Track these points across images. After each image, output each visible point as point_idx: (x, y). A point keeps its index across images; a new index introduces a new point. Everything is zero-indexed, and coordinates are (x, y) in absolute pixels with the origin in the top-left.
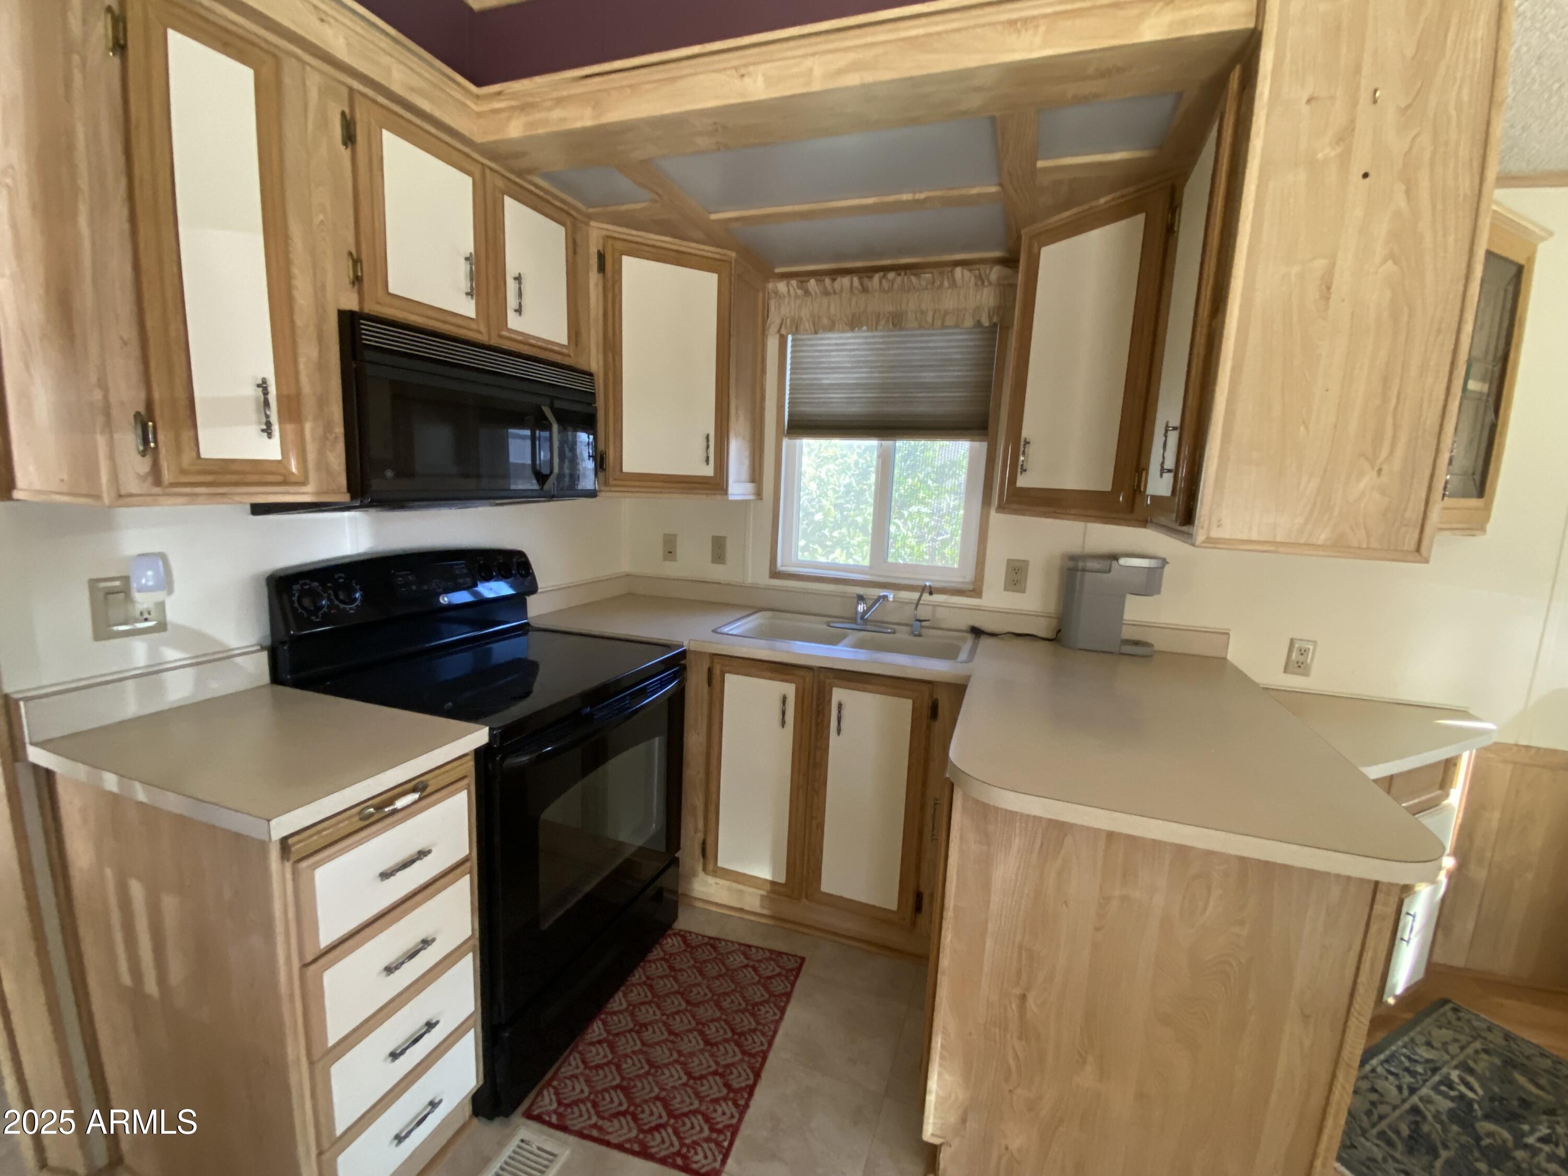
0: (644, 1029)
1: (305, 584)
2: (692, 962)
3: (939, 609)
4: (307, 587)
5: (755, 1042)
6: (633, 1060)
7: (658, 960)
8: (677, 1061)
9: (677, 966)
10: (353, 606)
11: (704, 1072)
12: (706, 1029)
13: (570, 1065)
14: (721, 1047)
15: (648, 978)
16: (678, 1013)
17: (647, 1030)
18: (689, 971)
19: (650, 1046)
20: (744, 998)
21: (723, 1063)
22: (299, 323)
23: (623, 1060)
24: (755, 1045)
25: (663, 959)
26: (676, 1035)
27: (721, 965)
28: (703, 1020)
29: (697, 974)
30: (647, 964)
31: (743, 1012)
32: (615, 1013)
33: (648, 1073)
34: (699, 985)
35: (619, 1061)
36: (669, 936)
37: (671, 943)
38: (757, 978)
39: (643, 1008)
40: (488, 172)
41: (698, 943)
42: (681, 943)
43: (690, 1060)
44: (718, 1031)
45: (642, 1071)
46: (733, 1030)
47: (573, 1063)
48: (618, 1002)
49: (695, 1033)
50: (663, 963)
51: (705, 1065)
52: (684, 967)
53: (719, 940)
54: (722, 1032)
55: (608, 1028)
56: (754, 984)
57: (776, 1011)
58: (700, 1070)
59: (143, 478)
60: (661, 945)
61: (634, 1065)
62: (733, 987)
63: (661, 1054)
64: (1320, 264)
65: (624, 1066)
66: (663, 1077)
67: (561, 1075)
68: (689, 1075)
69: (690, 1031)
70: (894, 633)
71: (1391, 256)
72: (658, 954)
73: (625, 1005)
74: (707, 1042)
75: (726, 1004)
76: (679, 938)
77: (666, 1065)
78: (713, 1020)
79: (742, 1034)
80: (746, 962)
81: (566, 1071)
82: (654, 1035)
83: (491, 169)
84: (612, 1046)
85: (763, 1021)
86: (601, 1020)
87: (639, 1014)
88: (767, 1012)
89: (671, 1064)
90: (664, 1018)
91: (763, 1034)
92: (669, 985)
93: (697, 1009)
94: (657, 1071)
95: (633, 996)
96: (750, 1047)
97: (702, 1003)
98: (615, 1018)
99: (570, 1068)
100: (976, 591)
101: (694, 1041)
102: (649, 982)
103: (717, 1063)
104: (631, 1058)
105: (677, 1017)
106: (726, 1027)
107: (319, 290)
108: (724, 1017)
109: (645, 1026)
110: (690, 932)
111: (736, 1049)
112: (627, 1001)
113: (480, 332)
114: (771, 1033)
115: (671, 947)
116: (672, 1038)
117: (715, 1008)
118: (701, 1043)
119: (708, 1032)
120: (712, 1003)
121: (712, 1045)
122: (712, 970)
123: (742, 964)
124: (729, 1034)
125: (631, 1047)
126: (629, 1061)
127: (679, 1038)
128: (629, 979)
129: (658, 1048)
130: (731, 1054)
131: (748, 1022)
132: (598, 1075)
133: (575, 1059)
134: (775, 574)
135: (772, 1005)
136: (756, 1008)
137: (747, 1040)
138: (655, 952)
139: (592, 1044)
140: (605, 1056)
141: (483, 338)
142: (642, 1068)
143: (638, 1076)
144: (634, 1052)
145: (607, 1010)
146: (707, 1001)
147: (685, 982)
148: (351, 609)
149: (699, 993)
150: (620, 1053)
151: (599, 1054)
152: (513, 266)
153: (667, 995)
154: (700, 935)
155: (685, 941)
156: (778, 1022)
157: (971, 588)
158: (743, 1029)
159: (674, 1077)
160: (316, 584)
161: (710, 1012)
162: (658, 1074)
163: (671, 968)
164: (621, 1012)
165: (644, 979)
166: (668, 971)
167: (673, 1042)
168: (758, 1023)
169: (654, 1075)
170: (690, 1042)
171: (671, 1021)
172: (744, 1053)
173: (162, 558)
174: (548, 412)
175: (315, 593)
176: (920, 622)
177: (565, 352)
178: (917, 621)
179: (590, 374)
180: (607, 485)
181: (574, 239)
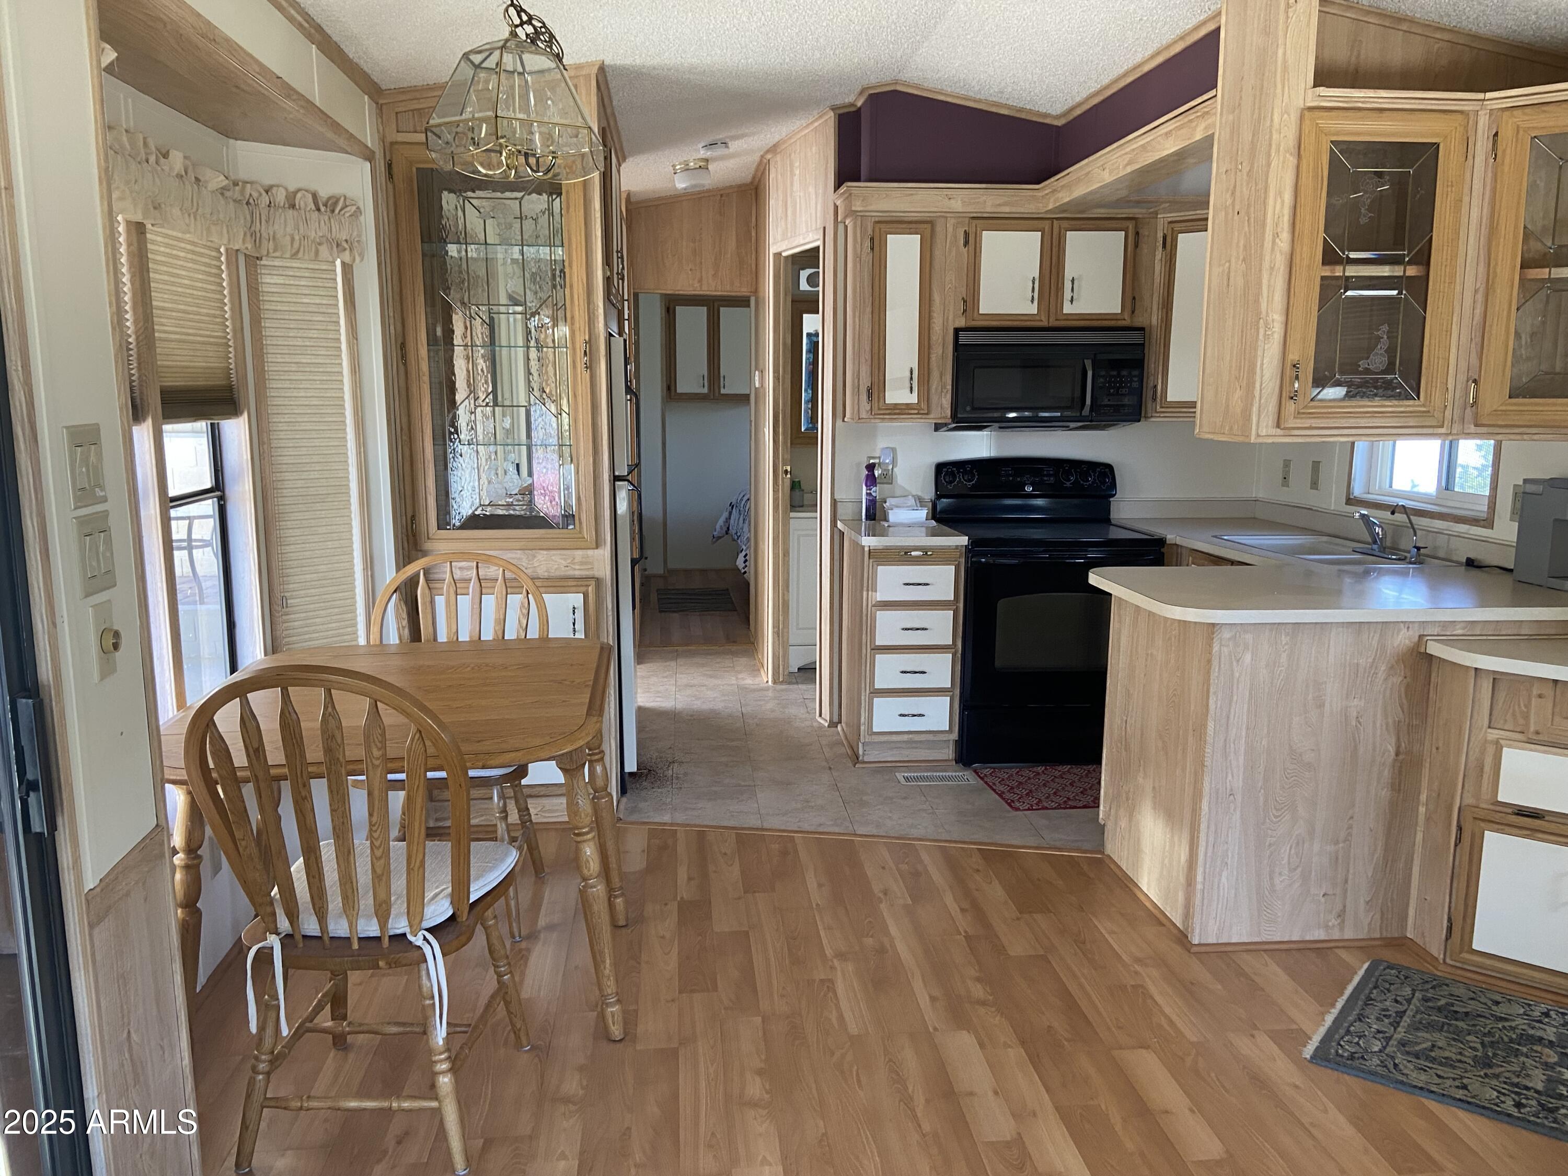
1: (949, 468)
4: (949, 470)
10: (971, 483)
22: (934, 338)
40: (1055, 222)
59: (867, 412)
64: (1227, 264)
71: (1244, 260)
83: (1057, 219)
100: (1489, 522)
107: (945, 322)
113: (1040, 321)
134: (1346, 500)
141: (1044, 324)
145: (1053, 767)
148: (970, 485)
152: (1069, 273)
157: (1486, 517)
160: (955, 469)
169: (1040, 786)
173: (894, 450)
174: (1088, 363)
175: (953, 474)
176: (1418, 549)
177: (1119, 317)
178: (1415, 547)
179: (1143, 329)
180: (1156, 412)
181: (1137, 233)
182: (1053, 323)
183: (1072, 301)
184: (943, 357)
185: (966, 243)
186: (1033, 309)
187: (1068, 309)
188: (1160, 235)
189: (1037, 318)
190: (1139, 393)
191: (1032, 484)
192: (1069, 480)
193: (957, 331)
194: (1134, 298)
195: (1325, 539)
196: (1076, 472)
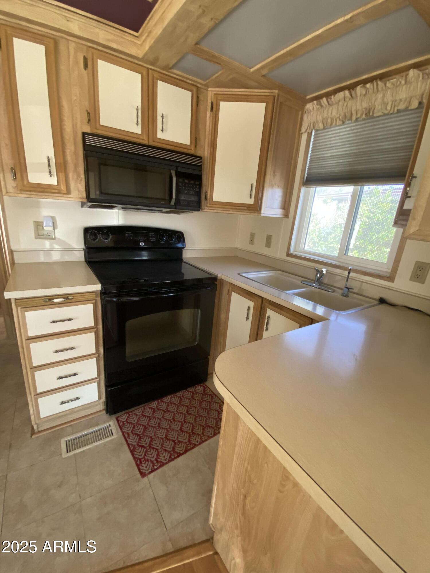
0: (167, 412)
1: (93, 231)
2: (200, 399)
3: (364, 284)
4: (93, 232)
5: (195, 439)
6: (155, 421)
7: (190, 392)
8: (167, 429)
9: (195, 397)
10: (107, 240)
11: (171, 438)
12: (184, 424)
13: (139, 410)
14: (184, 434)
15: (183, 396)
16: (181, 413)
17: (168, 413)
18: (197, 401)
19: (164, 419)
20: (206, 421)
21: (179, 439)
23: (153, 418)
24: (195, 440)
25: (193, 393)
26: (174, 420)
27: (209, 405)
28: (186, 421)
29: (198, 404)
30: (186, 391)
31: (201, 426)
32: (163, 402)
33: (155, 427)
34: (196, 408)
35: (152, 418)
36: (200, 385)
37: (199, 388)
38: (217, 417)
39: (173, 405)
40: (150, 71)
41: (208, 393)
42: (203, 390)
43: (171, 431)
44: (187, 428)
45: (154, 426)
46: (192, 430)
47: (140, 411)
48: (167, 399)
49: (180, 423)
50: (192, 393)
51: (173, 437)
52: (196, 399)
53: (216, 396)
54: (189, 428)
55: (158, 405)
56: (214, 419)
57: (213, 432)
58: (171, 437)
59: (14, 188)
60: (196, 387)
61: (154, 422)
62: (206, 415)
63: (164, 424)
65: (151, 421)
66: (159, 432)
67: (134, 412)
68: (166, 436)
69: (179, 422)
70: (333, 292)
72: (192, 390)
73: (169, 401)
74: (181, 429)
75: (198, 420)
76: (203, 388)
77: (163, 428)
78: (189, 423)
79: (194, 434)
80: (218, 409)
81: (136, 412)
82: (168, 416)
83: (151, 69)
84: (154, 412)
85: (205, 434)
86: (158, 402)
87: (170, 406)
88: (209, 431)
89: (164, 429)
90: (176, 412)
91: (201, 439)
92: (187, 402)
93: (188, 416)
94: (158, 429)
95: (173, 400)
96: (193, 440)
97: (191, 414)
98: (162, 403)
99: (137, 412)
100: (391, 278)
101: (177, 426)
102: (182, 398)
103: (178, 438)
104: (156, 419)
105: (180, 414)
106: (191, 428)
107: (74, 126)
108: (194, 424)
109: (168, 411)
110: (208, 388)
111: (188, 437)
112: (170, 400)
113: (144, 140)
114: (204, 440)
115: (199, 390)
116: (172, 420)
117: (194, 419)
118: (179, 428)
119: (184, 426)
120: (194, 417)
121: (182, 431)
122: (204, 405)
123: (216, 409)
124: (190, 431)
125: (159, 416)
126: (154, 420)
127: (174, 422)
128: (177, 393)
129: (165, 421)
130: (184, 438)
131: (199, 430)
132: (143, 418)
133: (141, 410)
134: (289, 255)
135: (213, 430)
136: (207, 428)
137: (194, 437)
138: (192, 389)
139: (150, 408)
140: (149, 414)
141: (146, 142)
142: (156, 425)
143: (152, 426)
144: (158, 418)
145: (162, 400)
146: (193, 415)
147: (192, 404)
148: (106, 241)
149: (193, 411)
150: (154, 416)
151: (148, 412)
152: (160, 110)
153: (183, 405)
154: (211, 390)
155: (204, 390)
156: (210, 438)
157: (388, 275)
158: (196, 432)
159: (161, 433)
160: (96, 232)
161: (191, 419)
162: (158, 430)
163: (192, 397)
164: (166, 403)
165: (181, 396)
166: (190, 397)
167: (171, 422)
168: (203, 433)
169: (156, 429)
170: (176, 425)
171: (176, 415)
172: (189, 441)
173: (53, 219)
174: (173, 173)
175: (95, 235)
176: (348, 289)
177: (188, 148)
178: (346, 288)
179: (201, 158)
180: (207, 206)
181: (198, 97)
182: (151, 143)
183: (162, 130)
184: (76, 153)
185: (86, 66)
186: (137, 130)
187: (160, 135)
188: (209, 102)
189: (141, 137)
190: (199, 194)
191: (144, 241)
192: (163, 240)
193: (84, 134)
194: (196, 138)
195: (280, 272)
196: (166, 235)
